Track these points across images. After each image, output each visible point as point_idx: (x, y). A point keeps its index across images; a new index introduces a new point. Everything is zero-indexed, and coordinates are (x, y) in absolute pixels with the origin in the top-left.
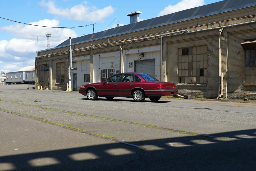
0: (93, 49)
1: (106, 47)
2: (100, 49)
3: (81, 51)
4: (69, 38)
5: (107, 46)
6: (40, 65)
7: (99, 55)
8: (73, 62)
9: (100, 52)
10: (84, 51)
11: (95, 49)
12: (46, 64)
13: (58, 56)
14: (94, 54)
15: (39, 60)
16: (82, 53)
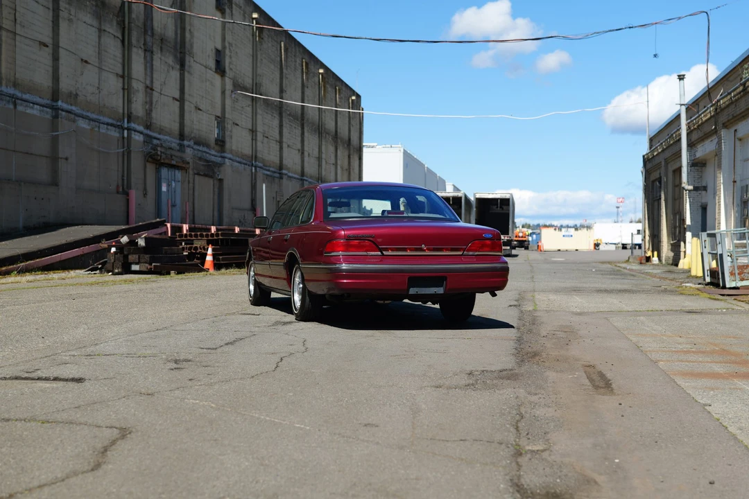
0: (722, 110)
1: (741, 97)
2: (733, 106)
3: (704, 119)
4: (679, 76)
5: (741, 88)
6: (653, 182)
7: (736, 130)
8: (697, 164)
9: (734, 117)
10: (707, 117)
11: (725, 108)
12: (658, 176)
13: (671, 145)
14: (725, 126)
15: (649, 166)
16: (707, 129)
